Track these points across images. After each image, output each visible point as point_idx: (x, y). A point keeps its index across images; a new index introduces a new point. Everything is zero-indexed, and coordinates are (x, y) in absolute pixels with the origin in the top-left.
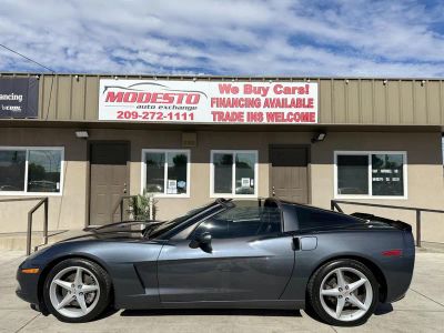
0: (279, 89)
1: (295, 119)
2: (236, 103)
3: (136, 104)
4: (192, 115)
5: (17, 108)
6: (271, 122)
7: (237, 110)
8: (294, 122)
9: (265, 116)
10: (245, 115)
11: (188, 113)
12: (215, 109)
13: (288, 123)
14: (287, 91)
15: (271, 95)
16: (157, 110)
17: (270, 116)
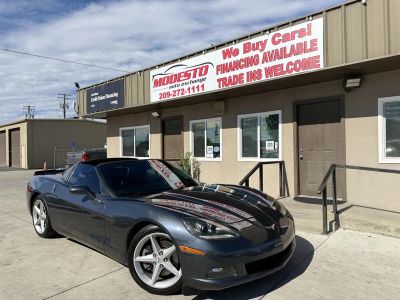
0: (277, 39)
1: (295, 69)
2: (237, 65)
3: (169, 85)
4: (203, 86)
5: (115, 102)
6: (269, 78)
7: (237, 72)
8: (294, 73)
9: (263, 73)
10: (244, 76)
11: (200, 84)
12: (221, 76)
13: (288, 74)
14: (287, 38)
15: (270, 47)
16: (180, 88)
17: (268, 71)
